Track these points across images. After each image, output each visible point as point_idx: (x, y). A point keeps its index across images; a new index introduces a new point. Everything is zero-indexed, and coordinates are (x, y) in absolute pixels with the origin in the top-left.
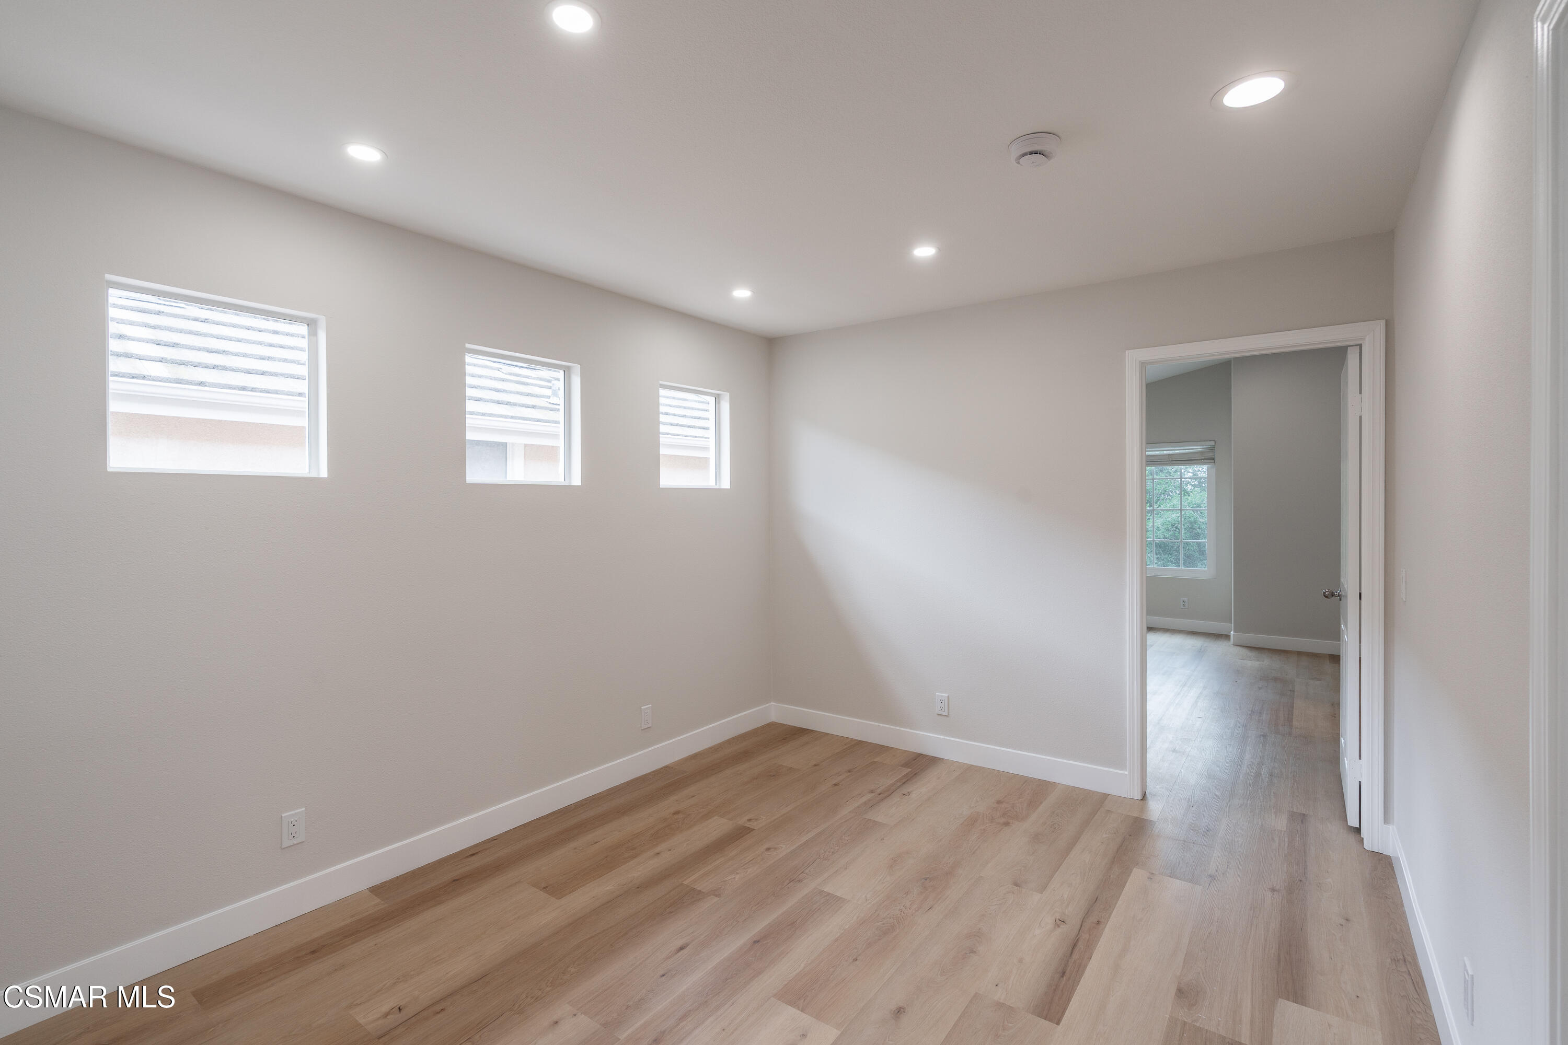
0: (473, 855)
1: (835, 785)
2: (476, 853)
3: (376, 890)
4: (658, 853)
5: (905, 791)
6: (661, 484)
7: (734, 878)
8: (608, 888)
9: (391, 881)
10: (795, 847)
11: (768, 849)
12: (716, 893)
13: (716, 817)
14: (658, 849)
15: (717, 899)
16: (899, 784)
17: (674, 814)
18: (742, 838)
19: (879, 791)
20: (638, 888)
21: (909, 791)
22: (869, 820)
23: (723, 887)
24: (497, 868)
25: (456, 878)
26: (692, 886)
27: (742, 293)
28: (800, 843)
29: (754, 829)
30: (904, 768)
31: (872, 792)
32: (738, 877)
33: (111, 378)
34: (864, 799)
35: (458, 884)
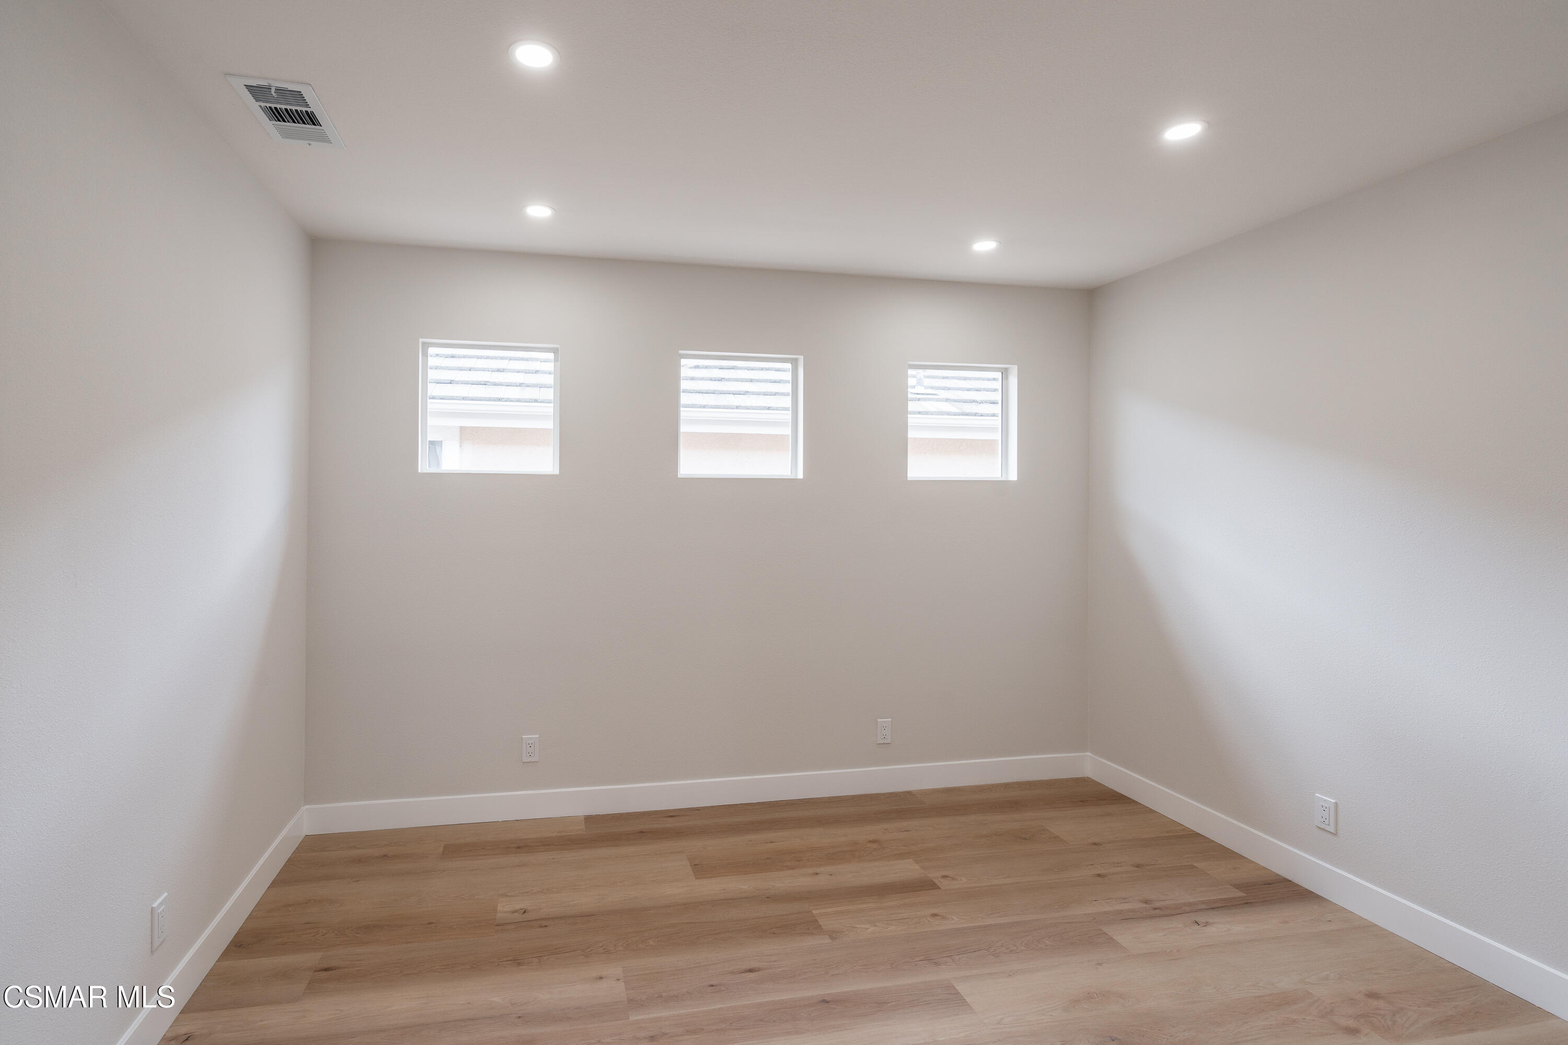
0: (672, 816)
1: (1099, 875)
2: (675, 816)
3: (589, 819)
4: (817, 874)
5: (1199, 919)
6: (909, 475)
7: (867, 929)
8: (742, 887)
9: (603, 816)
10: (972, 925)
11: (934, 915)
12: (833, 935)
13: (911, 860)
14: (818, 870)
15: (830, 941)
16: (1203, 906)
17: (870, 842)
18: (917, 892)
19: (1158, 904)
20: (768, 898)
21: (1211, 921)
22: (1105, 933)
23: (847, 933)
24: (678, 834)
25: (643, 831)
26: (817, 918)
27: (985, 246)
28: (981, 924)
29: (940, 888)
30: (1235, 890)
31: (1146, 902)
32: (872, 929)
33: (429, 401)
34: (1126, 906)
35: (642, 835)
